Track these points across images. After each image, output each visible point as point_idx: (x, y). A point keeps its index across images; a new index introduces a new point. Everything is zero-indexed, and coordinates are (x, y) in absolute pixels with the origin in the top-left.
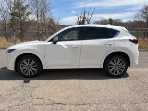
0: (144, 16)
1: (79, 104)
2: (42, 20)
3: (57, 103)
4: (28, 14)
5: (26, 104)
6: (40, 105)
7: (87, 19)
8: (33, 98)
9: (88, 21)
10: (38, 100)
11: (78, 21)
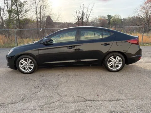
0: (144, 11)
1: (113, 100)
2: (42, 17)
3: (89, 100)
4: (26, 11)
5: (56, 102)
6: (71, 103)
7: (86, 16)
8: (61, 96)
9: (87, 18)
10: (66, 97)
11: (77, 18)
